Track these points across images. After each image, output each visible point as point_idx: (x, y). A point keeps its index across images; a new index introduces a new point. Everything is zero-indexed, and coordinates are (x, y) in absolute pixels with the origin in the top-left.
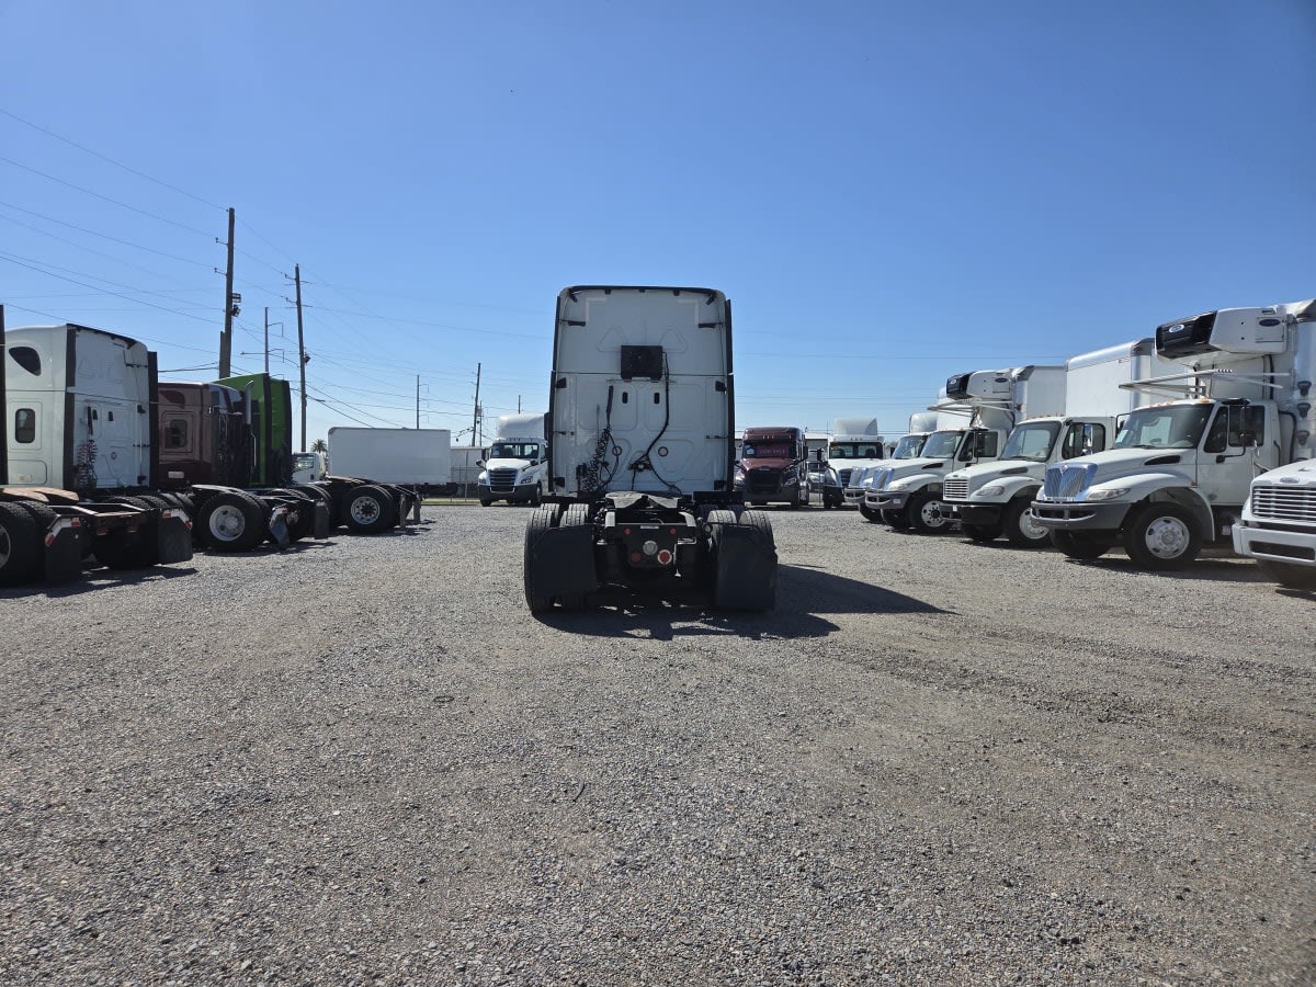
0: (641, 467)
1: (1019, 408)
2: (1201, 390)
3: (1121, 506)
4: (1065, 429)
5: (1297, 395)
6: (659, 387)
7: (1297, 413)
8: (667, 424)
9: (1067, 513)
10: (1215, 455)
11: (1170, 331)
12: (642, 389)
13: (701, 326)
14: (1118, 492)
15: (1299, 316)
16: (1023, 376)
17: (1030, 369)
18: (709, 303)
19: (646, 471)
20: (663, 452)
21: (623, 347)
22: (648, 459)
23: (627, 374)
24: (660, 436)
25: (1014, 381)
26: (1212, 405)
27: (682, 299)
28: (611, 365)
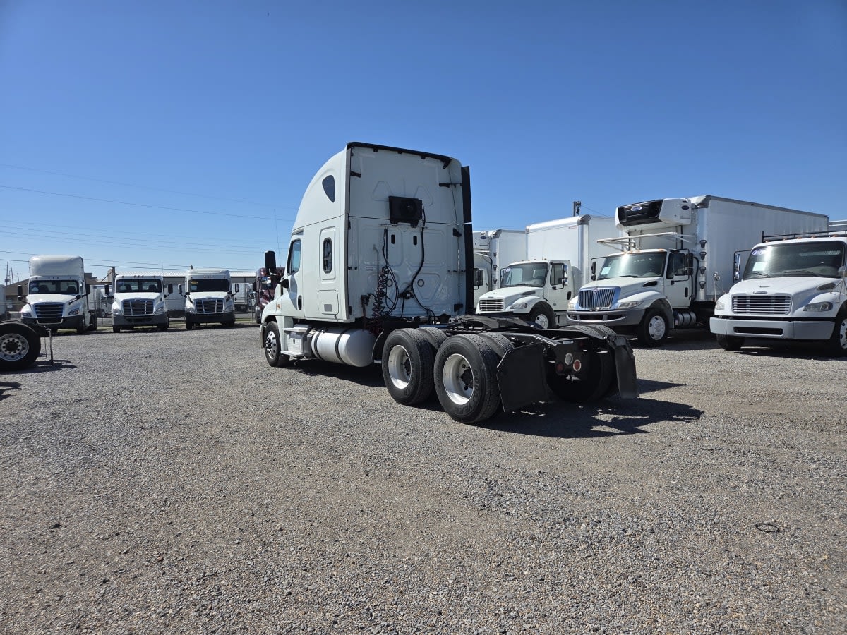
0: (408, 295)
1: (495, 255)
2: (633, 245)
3: (640, 311)
4: (551, 267)
5: (699, 247)
6: (416, 232)
7: (699, 258)
8: (423, 261)
9: (605, 317)
10: (670, 280)
11: (632, 210)
12: (404, 232)
13: (441, 185)
14: (637, 303)
15: (699, 204)
16: (496, 236)
17: (499, 231)
18: (444, 167)
19: (411, 299)
20: (421, 283)
21: (390, 197)
22: (412, 289)
23: (394, 220)
24: (419, 270)
25: (491, 238)
26: (666, 253)
27: (428, 161)
28: (382, 213)
